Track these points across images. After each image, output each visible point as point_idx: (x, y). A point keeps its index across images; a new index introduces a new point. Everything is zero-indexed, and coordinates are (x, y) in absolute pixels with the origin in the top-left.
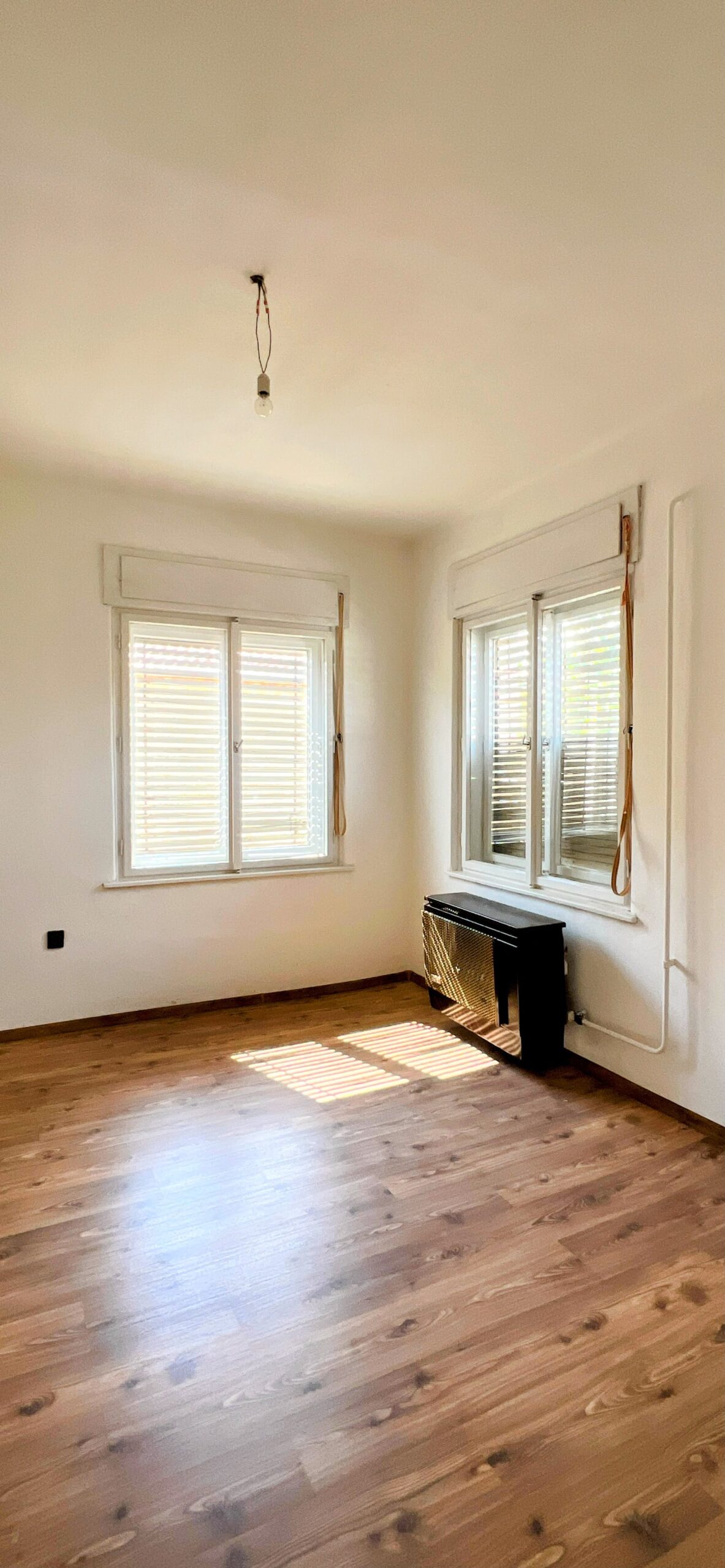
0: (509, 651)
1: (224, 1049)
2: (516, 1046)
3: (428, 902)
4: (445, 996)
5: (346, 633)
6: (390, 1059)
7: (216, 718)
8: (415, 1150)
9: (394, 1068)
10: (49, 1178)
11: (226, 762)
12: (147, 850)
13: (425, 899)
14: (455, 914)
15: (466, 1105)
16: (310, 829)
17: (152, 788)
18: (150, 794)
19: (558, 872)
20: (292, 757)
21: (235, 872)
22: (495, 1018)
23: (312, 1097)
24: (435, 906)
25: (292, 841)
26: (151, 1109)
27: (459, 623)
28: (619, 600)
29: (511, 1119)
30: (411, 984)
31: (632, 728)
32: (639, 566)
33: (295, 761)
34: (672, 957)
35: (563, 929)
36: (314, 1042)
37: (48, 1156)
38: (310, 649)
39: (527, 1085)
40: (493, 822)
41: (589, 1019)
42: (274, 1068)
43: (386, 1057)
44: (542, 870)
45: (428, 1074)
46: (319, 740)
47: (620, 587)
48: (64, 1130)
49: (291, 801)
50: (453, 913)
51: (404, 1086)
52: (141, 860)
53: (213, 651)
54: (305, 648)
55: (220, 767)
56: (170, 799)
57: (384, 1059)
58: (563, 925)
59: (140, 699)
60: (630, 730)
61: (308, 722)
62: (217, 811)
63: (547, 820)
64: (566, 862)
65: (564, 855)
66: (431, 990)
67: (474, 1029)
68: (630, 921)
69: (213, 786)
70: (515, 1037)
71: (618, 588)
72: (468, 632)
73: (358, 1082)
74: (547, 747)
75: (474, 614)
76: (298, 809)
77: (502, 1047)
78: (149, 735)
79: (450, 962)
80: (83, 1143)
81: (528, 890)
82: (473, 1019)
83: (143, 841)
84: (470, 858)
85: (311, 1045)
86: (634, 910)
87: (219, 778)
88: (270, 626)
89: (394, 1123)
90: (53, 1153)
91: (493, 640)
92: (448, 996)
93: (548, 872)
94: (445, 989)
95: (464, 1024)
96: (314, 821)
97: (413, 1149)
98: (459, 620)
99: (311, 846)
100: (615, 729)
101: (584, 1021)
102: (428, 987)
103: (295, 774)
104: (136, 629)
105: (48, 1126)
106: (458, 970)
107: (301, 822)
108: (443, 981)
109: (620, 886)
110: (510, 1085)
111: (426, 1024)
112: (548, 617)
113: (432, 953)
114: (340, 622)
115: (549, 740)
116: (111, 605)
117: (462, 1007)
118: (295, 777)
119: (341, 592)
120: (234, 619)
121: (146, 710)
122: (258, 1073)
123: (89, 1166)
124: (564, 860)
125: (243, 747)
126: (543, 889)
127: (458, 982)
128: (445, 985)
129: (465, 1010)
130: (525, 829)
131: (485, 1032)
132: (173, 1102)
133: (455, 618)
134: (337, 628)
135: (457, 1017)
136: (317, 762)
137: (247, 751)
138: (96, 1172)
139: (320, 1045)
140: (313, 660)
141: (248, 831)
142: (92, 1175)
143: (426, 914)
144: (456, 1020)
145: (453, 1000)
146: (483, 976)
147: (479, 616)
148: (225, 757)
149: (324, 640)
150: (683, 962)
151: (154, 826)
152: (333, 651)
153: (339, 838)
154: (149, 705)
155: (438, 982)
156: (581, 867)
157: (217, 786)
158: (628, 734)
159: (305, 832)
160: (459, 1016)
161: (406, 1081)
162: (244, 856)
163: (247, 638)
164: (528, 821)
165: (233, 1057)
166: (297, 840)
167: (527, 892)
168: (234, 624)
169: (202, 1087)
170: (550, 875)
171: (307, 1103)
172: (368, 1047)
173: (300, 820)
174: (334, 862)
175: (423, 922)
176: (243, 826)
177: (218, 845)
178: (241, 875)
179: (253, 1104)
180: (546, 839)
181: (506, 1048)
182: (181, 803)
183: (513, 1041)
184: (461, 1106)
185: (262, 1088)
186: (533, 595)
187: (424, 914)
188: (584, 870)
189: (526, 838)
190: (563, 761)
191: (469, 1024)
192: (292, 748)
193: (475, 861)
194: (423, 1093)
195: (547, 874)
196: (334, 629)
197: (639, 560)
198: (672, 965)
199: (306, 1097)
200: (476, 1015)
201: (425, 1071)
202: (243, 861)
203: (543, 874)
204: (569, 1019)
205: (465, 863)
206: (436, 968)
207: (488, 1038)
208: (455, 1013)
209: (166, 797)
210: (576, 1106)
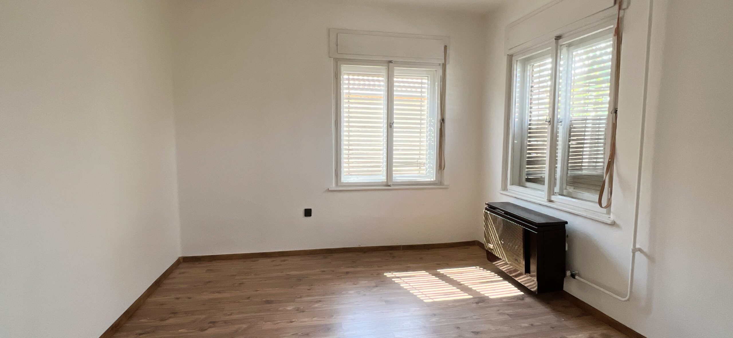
0: (540, 72)
1: (381, 270)
2: (534, 286)
3: (487, 206)
4: (495, 255)
5: (448, 67)
6: (464, 284)
7: (382, 111)
8: (474, 334)
9: (465, 289)
10: (297, 320)
11: (386, 133)
12: (349, 174)
13: (486, 204)
14: (503, 213)
15: (504, 314)
16: (427, 167)
17: (351, 145)
18: (351, 147)
19: (564, 194)
20: (419, 130)
21: (389, 186)
22: (523, 270)
23: (422, 298)
24: (491, 208)
25: (418, 172)
26: (344, 294)
27: (510, 57)
28: (612, 34)
29: (529, 325)
30: (477, 247)
31: (617, 110)
32: (628, 11)
33: (420, 133)
34: (638, 246)
35: (566, 225)
36: (425, 271)
37: (298, 310)
38: (429, 76)
39: (539, 308)
40: (527, 166)
41: (579, 275)
42: (404, 282)
43: (462, 283)
44: (555, 191)
45: (484, 294)
46: (433, 122)
47: (613, 26)
48: (306, 299)
49: (418, 152)
50: (501, 213)
51: (470, 299)
52: (346, 178)
53: (380, 79)
54: (426, 75)
55: (383, 135)
56: (360, 150)
57: (460, 284)
58: (566, 223)
59: (346, 103)
60: (616, 112)
61: (427, 113)
62: (382, 156)
63: (559, 165)
64: (570, 188)
65: (568, 184)
66: (487, 251)
67: (510, 274)
68: (610, 223)
69: (380, 144)
70: (533, 281)
71: (612, 26)
72: (516, 62)
73: (446, 294)
74: (561, 123)
75: (518, 52)
76: (421, 157)
77: (526, 285)
78: (351, 120)
79: (498, 238)
80: (313, 306)
81: (546, 203)
82: (510, 269)
83: (347, 170)
84: (512, 184)
85: (423, 273)
86: (612, 217)
87: (382, 140)
88: (409, 64)
89: (463, 318)
90: (299, 309)
91: (531, 65)
92: (496, 255)
93: (558, 193)
94: (495, 252)
95: (505, 270)
96: (429, 163)
97: (472, 333)
98: (510, 55)
99: (427, 175)
100: (605, 112)
101: (577, 277)
102: (486, 250)
103: (420, 139)
104: (344, 68)
105: (299, 296)
106: (503, 242)
107: (423, 163)
108: (494, 247)
109: (604, 203)
110: (530, 307)
111: (484, 268)
112: (564, 50)
113: (489, 233)
114: (445, 60)
115: (562, 119)
116: (333, 57)
117: (504, 262)
118: (420, 140)
119: (446, 45)
120: (390, 62)
121: (349, 108)
122: (397, 283)
123: (314, 317)
124: (568, 187)
125: (395, 125)
126: (554, 202)
127: (502, 249)
128: (495, 250)
129: (506, 264)
130: (545, 170)
131: (516, 276)
132: (355, 292)
133: (508, 55)
134: (443, 64)
135: (501, 267)
136: (431, 133)
137: (397, 128)
138: (316, 321)
139: (428, 273)
140: (430, 81)
141: (396, 166)
142: (315, 321)
143: (486, 212)
144: (501, 268)
145: (499, 258)
146: (517, 246)
147: (521, 53)
148: (385, 130)
149: (436, 71)
150: (645, 250)
151: (353, 163)
152: (441, 76)
153: (441, 171)
154: (351, 105)
155: (491, 248)
156: (580, 192)
157: (382, 145)
158: (614, 114)
159: (425, 168)
160: (503, 266)
161: (471, 297)
162: (394, 179)
163: (397, 70)
164: (547, 166)
165: (385, 274)
166: (421, 172)
167: (545, 203)
168: (390, 64)
169: (369, 287)
170: (559, 195)
171: (420, 302)
172: (452, 277)
173: (422, 162)
174: (439, 183)
175: (485, 216)
176: (394, 164)
177: (382, 173)
178: (392, 187)
179: (392, 298)
180: (557, 176)
181: (528, 286)
182: (365, 152)
183: (533, 283)
184: (500, 314)
185: (398, 291)
186: (556, 37)
187: (485, 211)
188: (580, 193)
189: (546, 175)
190: (570, 132)
191: (508, 271)
192: (419, 126)
193: (515, 186)
194: (480, 304)
195: (558, 194)
196: (441, 65)
197: (628, 7)
198: (638, 251)
199: (419, 298)
200: (511, 267)
201: (482, 293)
202: (393, 181)
203: (555, 194)
204: (567, 275)
205: (509, 187)
206: (490, 240)
207: (519, 280)
208: (500, 265)
209: (358, 149)
210: (569, 323)
